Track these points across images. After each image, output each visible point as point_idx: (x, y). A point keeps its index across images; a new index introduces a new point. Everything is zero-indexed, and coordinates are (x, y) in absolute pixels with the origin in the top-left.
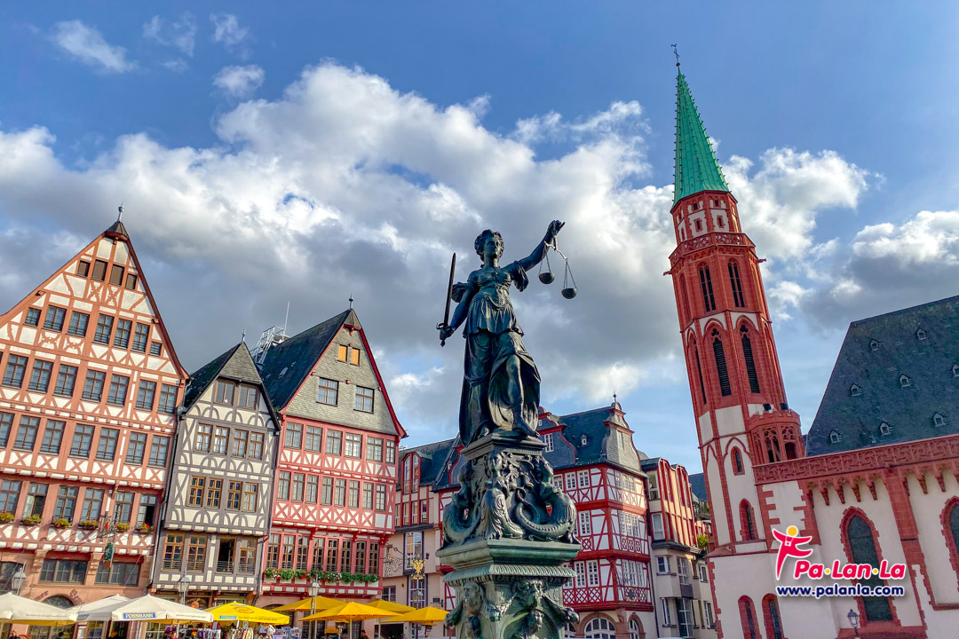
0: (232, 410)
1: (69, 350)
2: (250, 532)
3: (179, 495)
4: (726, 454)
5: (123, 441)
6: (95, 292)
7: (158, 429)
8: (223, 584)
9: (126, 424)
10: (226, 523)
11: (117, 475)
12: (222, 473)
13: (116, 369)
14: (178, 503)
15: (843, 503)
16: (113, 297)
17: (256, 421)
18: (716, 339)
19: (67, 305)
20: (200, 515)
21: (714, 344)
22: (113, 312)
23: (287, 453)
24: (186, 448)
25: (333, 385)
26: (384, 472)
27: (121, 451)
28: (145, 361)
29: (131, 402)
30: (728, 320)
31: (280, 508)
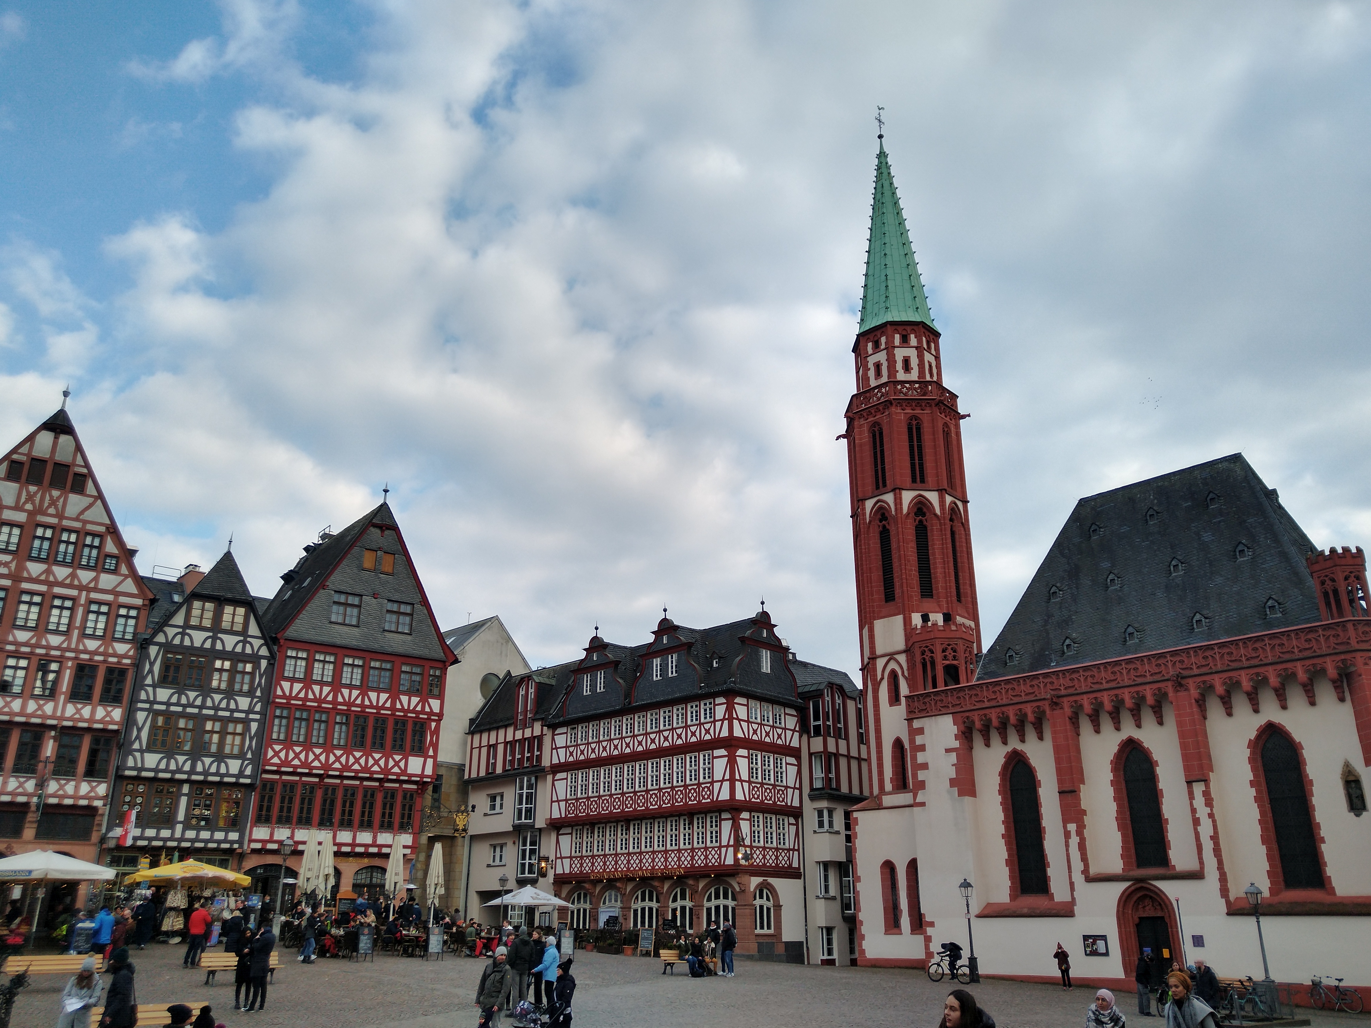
0: (211, 634)
2: (233, 780)
3: (138, 737)
4: (882, 679)
5: (67, 674)
6: (31, 498)
7: (114, 660)
8: (197, 840)
9: (71, 654)
10: (199, 768)
11: (59, 714)
12: (196, 711)
13: (58, 590)
14: (136, 746)
15: (1005, 743)
16: (54, 502)
17: (244, 648)
18: (884, 526)
20: (165, 760)
21: (881, 533)
22: (54, 520)
23: (286, 685)
24: (149, 681)
25: (356, 601)
26: (423, 707)
27: (64, 686)
28: (96, 579)
29: (77, 628)
30: (898, 501)
31: (273, 750)
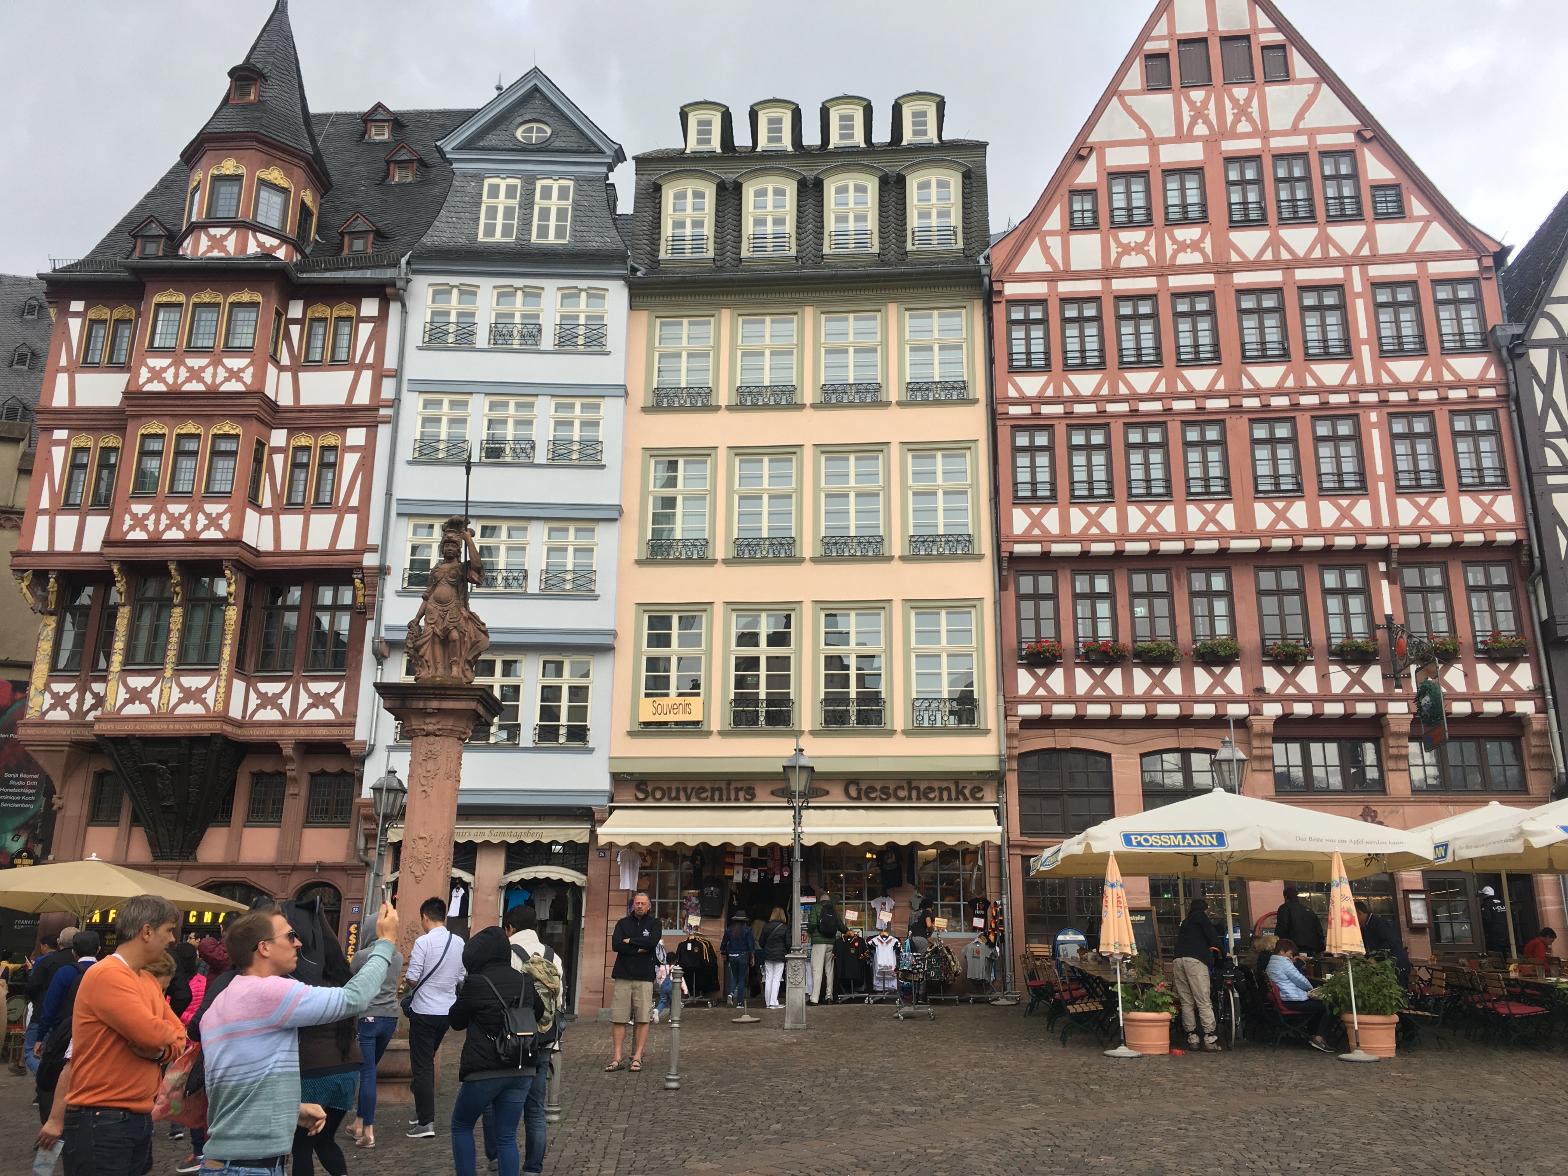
1: (1183, 259)
5: (1376, 439)
6: (1199, 113)
7: (1459, 394)
9: (1373, 398)
11: (1386, 522)
13: (1303, 275)
16: (1242, 111)
19: (1147, 161)
22: (1253, 145)
24: (1553, 426)
27: (1379, 465)
28: (1370, 238)
29: (1365, 341)
